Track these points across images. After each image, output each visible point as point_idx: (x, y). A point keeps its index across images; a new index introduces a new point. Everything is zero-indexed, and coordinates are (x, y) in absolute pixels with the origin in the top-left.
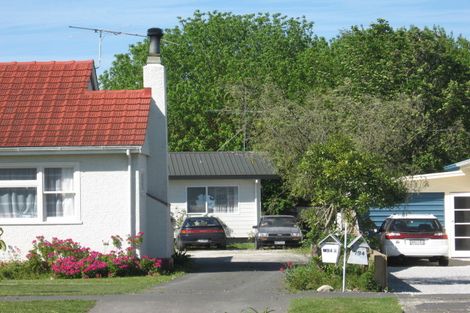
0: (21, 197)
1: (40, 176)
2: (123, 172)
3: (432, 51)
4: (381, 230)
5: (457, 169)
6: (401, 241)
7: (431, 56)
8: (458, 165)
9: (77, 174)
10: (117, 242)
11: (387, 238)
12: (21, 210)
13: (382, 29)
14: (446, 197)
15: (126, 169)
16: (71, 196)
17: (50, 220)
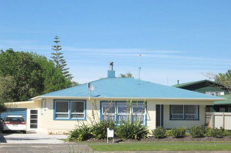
3: (28, 60)
4: (3, 121)
5: (32, 100)
6: (10, 125)
7: (27, 62)
8: (32, 99)
11: (5, 123)
13: (11, 52)
14: (28, 110)
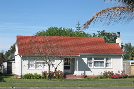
0: (101, 63)
1: (105, 59)
2: (120, 59)
9: (112, 59)
10: (119, 72)
12: (101, 65)
15: (121, 58)
16: (110, 63)
17: (107, 67)
